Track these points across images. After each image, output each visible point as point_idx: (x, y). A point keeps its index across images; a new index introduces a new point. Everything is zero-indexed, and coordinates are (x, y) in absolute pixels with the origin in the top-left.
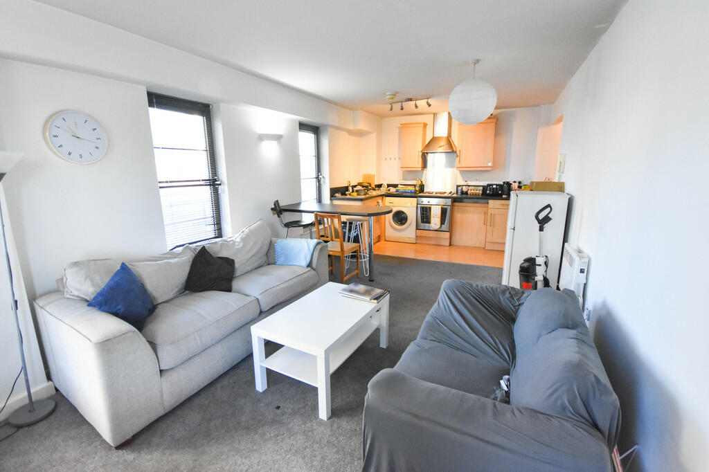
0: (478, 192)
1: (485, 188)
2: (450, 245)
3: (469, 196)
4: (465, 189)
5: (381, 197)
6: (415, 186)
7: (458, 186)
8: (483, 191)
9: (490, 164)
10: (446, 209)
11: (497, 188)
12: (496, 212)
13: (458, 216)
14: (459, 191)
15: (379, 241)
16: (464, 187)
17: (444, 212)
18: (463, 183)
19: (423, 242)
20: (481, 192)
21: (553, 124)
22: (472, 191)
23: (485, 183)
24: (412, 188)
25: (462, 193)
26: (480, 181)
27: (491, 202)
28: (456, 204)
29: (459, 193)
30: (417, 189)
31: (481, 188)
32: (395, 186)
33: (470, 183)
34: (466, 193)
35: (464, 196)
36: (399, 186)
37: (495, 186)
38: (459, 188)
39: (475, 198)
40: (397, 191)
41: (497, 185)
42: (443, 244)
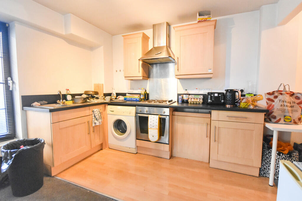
0: (198, 100)
1: (205, 97)
2: (171, 157)
3: (189, 105)
4: (185, 98)
5: (103, 105)
6: (140, 94)
7: (179, 95)
8: (203, 99)
9: (210, 71)
10: (165, 119)
11: (218, 97)
12: (221, 124)
13: (179, 126)
14: (180, 100)
15: (101, 149)
16: (184, 96)
17: (162, 122)
18: (182, 91)
19: (143, 152)
20: (201, 101)
21: (279, 25)
22: (193, 100)
23: (205, 92)
24: (137, 97)
25: (183, 101)
26: (200, 89)
27: (214, 113)
28: (176, 113)
29: (180, 102)
30: (142, 97)
31: (202, 97)
32: (124, 95)
33: (190, 92)
34: (187, 102)
35: (185, 105)
36: (127, 95)
37: (216, 95)
38: (180, 97)
39: (195, 108)
40: (125, 99)
41: (219, 93)
42: (163, 156)
